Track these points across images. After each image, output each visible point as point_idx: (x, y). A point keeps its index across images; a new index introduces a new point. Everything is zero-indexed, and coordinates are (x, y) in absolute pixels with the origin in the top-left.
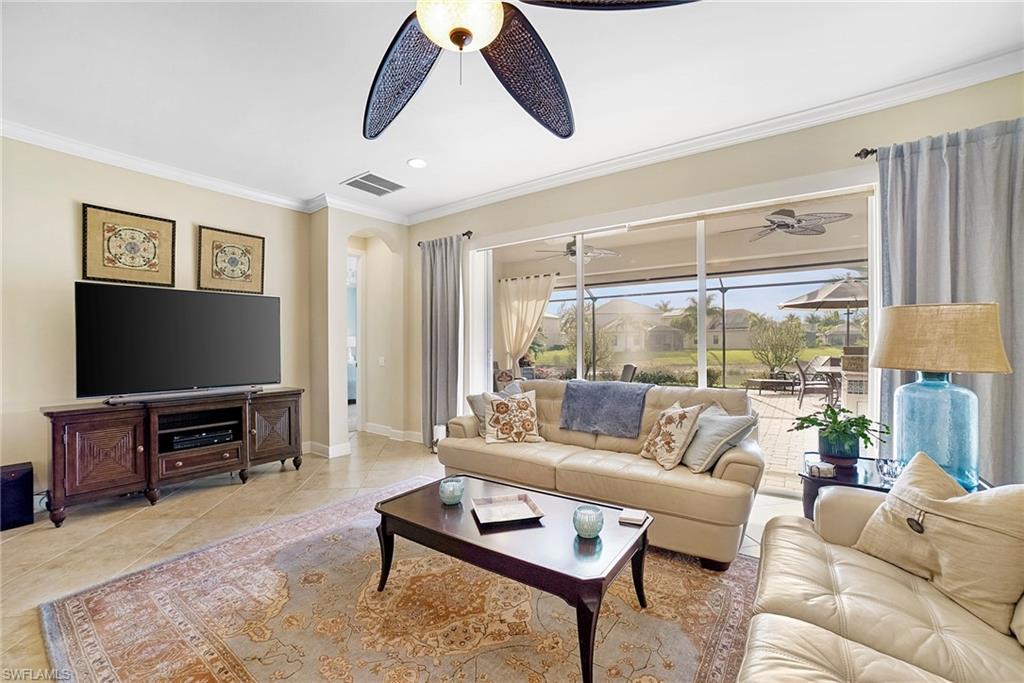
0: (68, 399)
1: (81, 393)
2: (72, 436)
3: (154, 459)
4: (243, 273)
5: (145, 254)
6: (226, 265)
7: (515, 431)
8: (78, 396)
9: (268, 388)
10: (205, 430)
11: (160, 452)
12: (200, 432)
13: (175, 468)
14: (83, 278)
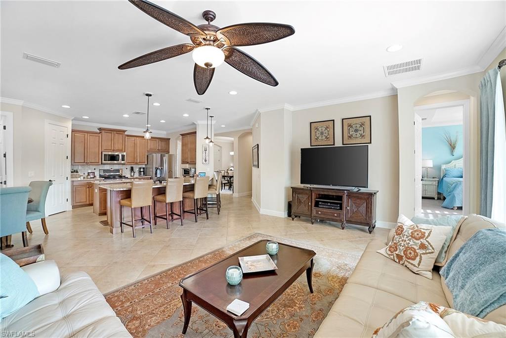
0: (298, 184)
1: (302, 183)
2: (295, 195)
3: (313, 209)
4: (361, 135)
5: (325, 135)
6: (352, 133)
7: (397, 252)
8: (301, 183)
9: (363, 190)
10: (331, 203)
11: (315, 206)
12: (328, 202)
13: (318, 213)
14: (311, 146)
